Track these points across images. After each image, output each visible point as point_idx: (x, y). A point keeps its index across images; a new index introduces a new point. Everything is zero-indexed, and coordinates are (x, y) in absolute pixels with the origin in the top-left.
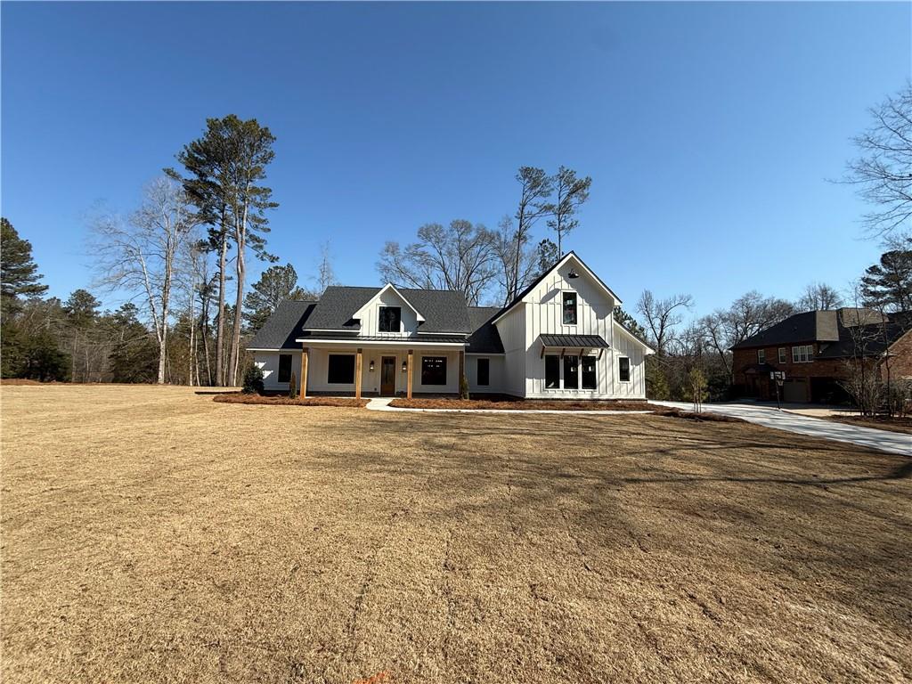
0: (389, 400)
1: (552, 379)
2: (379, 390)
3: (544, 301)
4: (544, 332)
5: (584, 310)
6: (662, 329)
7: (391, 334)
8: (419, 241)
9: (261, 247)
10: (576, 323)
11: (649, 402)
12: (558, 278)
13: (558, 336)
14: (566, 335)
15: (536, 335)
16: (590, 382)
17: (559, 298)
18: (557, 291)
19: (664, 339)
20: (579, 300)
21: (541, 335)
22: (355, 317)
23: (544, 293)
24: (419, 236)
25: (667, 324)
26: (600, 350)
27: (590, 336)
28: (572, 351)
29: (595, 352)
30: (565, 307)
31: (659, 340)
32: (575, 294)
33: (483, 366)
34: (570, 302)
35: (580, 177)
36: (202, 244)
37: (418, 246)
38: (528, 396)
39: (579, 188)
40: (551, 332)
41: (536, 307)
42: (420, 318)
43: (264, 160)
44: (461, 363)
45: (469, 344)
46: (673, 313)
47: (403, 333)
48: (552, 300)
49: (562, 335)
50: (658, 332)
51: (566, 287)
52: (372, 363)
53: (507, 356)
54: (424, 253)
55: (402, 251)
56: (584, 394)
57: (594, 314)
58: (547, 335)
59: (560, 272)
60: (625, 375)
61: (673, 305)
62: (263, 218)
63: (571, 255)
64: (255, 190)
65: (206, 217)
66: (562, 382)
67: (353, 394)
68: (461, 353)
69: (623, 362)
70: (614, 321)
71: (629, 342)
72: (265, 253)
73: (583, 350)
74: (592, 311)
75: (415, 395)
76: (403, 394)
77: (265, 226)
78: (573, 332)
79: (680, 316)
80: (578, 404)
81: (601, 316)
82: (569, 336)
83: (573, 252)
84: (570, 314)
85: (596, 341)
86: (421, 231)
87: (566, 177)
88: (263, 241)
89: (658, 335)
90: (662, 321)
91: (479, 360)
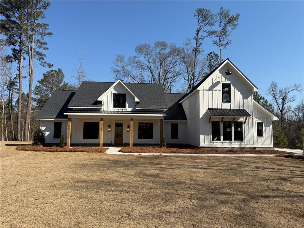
0: (119, 148)
1: (216, 136)
2: (113, 142)
3: (211, 89)
4: (211, 107)
5: (236, 95)
6: (283, 104)
7: (120, 110)
8: (136, 54)
9: (43, 59)
10: (230, 102)
11: (276, 149)
12: (219, 75)
13: (219, 109)
14: (224, 109)
15: (206, 109)
16: (239, 137)
17: (220, 87)
18: (218, 83)
19: (284, 111)
20: (232, 88)
21: (209, 109)
22: (99, 99)
23: (210, 85)
24: (136, 51)
25: (286, 101)
26: (245, 118)
27: (239, 110)
28: (228, 119)
29: (242, 119)
30: (224, 93)
31: (281, 111)
32: (230, 84)
33: (174, 128)
34: (226, 89)
35: (232, 14)
36: (9, 57)
37: (135, 57)
38: (201, 146)
39: (232, 20)
40: (215, 107)
41: (206, 92)
42: (137, 100)
43: (44, 7)
44: (161, 126)
45: (166, 115)
46: (290, 95)
47: (127, 109)
48: (215, 88)
49: (222, 109)
50: (281, 107)
51: (224, 80)
52: (109, 126)
53: (189, 121)
54: (139, 61)
55: (126, 60)
56: (235, 144)
57: (241, 96)
58: (213, 109)
59: (220, 71)
60: (260, 133)
61: (290, 90)
62: (44, 42)
63: (227, 61)
64: (39, 25)
65: (11, 41)
66: (222, 137)
67: (98, 145)
68: (161, 120)
69: (259, 125)
70: (254, 101)
71: (263, 113)
72: (45, 62)
73: (234, 118)
74: (240, 94)
75: (134, 145)
76: (128, 145)
77: (45, 46)
78: (228, 107)
79: (294, 97)
80: (231, 151)
81: (245, 97)
82: (226, 109)
83: (228, 59)
84: (227, 96)
85: (242, 112)
86: (137, 48)
87: (224, 14)
88: (44, 55)
89: (281, 109)
90: (283, 100)
91: (172, 124)
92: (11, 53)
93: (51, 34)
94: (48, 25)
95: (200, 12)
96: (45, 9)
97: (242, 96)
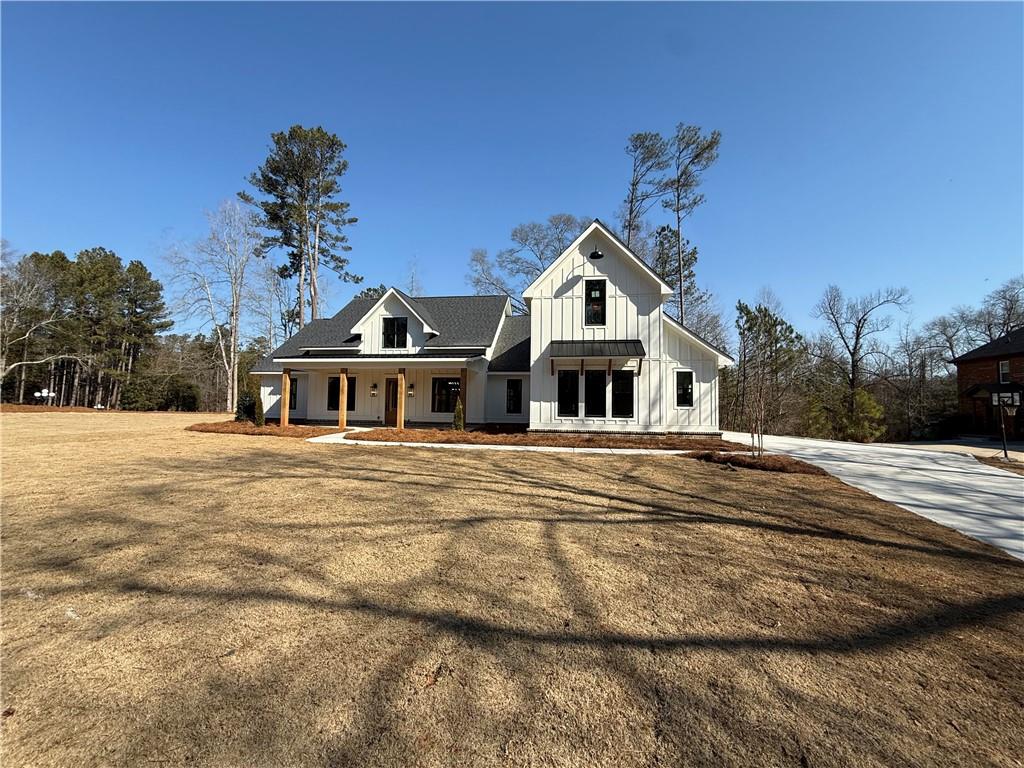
1: (567, 408)
3: (559, 294)
4: (556, 338)
5: (619, 305)
6: (858, 338)
7: (396, 351)
8: (515, 246)
10: (604, 324)
12: (579, 258)
13: (577, 342)
14: (587, 341)
15: (546, 343)
16: (624, 408)
17: (580, 289)
18: (577, 279)
19: (862, 353)
20: (610, 288)
21: (552, 342)
22: (354, 331)
23: (558, 285)
24: (513, 240)
25: (865, 331)
26: (638, 361)
27: (626, 342)
28: (596, 363)
29: (631, 365)
30: (589, 299)
31: (853, 355)
32: (603, 283)
34: (596, 294)
36: (285, 268)
37: (512, 252)
38: (532, 427)
39: (704, 151)
40: (567, 337)
41: (547, 304)
42: (427, 329)
43: (339, 172)
47: (411, 348)
48: (569, 293)
50: (851, 344)
51: (591, 272)
52: (375, 386)
54: (519, 259)
56: (611, 424)
57: (633, 308)
58: (561, 342)
59: (582, 248)
60: (685, 398)
61: (876, 303)
62: (341, 235)
63: (594, 225)
66: (582, 406)
71: (692, 347)
72: (347, 274)
73: (610, 361)
74: (630, 303)
77: (344, 244)
78: (599, 336)
79: (888, 319)
80: (594, 439)
81: (644, 310)
83: (597, 221)
84: (596, 313)
85: (635, 348)
86: (514, 234)
87: (686, 138)
88: (344, 261)
89: (851, 348)
90: (858, 328)
91: (509, 381)
92: (287, 262)
93: (356, 220)
94: (348, 205)
95: (639, 141)
96: (340, 174)
97: (636, 308)
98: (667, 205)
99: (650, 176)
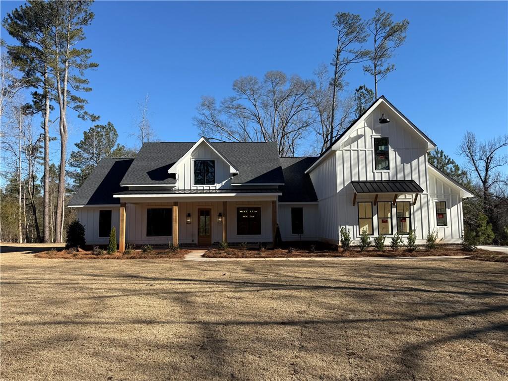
0: (202, 252)
2: (196, 242)
4: (355, 179)
5: (397, 156)
6: (487, 170)
7: (206, 187)
8: (234, 94)
9: (82, 107)
10: (388, 169)
13: (370, 182)
14: (378, 181)
15: (347, 182)
17: (370, 144)
19: (490, 182)
21: (352, 182)
22: (170, 171)
24: (234, 89)
25: (492, 165)
26: (414, 195)
27: (404, 182)
28: (385, 197)
29: (409, 197)
30: (377, 153)
31: (484, 183)
32: (387, 139)
33: (297, 215)
34: (381, 148)
36: (27, 107)
37: (233, 99)
39: (395, 31)
40: (363, 178)
41: (347, 154)
42: (233, 170)
44: (274, 212)
45: (281, 194)
47: (218, 186)
49: (374, 181)
50: (483, 174)
52: (189, 215)
53: (320, 203)
54: (239, 105)
58: (359, 182)
60: (442, 219)
61: (498, 145)
62: (84, 79)
63: (381, 100)
64: (75, 53)
65: (29, 81)
66: (376, 229)
68: (274, 202)
70: (428, 165)
71: (445, 187)
72: (86, 113)
75: (229, 245)
76: (218, 246)
77: (86, 86)
78: (385, 178)
82: (381, 182)
83: (383, 97)
84: (382, 159)
85: (410, 186)
86: (235, 84)
87: (382, 20)
88: (83, 101)
89: (483, 178)
90: (487, 163)
91: (292, 208)
93: (96, 66)
94: (90, 51)
95: (342, 18)
96: (86, 24)
98: (367, 70)
99: (351, 47)
